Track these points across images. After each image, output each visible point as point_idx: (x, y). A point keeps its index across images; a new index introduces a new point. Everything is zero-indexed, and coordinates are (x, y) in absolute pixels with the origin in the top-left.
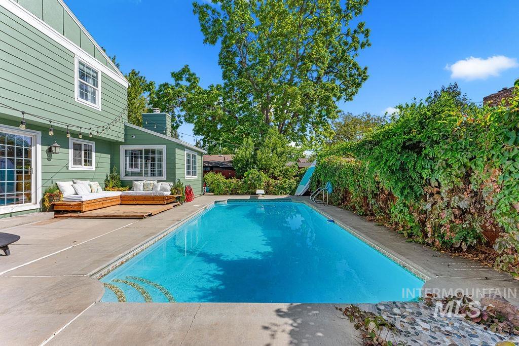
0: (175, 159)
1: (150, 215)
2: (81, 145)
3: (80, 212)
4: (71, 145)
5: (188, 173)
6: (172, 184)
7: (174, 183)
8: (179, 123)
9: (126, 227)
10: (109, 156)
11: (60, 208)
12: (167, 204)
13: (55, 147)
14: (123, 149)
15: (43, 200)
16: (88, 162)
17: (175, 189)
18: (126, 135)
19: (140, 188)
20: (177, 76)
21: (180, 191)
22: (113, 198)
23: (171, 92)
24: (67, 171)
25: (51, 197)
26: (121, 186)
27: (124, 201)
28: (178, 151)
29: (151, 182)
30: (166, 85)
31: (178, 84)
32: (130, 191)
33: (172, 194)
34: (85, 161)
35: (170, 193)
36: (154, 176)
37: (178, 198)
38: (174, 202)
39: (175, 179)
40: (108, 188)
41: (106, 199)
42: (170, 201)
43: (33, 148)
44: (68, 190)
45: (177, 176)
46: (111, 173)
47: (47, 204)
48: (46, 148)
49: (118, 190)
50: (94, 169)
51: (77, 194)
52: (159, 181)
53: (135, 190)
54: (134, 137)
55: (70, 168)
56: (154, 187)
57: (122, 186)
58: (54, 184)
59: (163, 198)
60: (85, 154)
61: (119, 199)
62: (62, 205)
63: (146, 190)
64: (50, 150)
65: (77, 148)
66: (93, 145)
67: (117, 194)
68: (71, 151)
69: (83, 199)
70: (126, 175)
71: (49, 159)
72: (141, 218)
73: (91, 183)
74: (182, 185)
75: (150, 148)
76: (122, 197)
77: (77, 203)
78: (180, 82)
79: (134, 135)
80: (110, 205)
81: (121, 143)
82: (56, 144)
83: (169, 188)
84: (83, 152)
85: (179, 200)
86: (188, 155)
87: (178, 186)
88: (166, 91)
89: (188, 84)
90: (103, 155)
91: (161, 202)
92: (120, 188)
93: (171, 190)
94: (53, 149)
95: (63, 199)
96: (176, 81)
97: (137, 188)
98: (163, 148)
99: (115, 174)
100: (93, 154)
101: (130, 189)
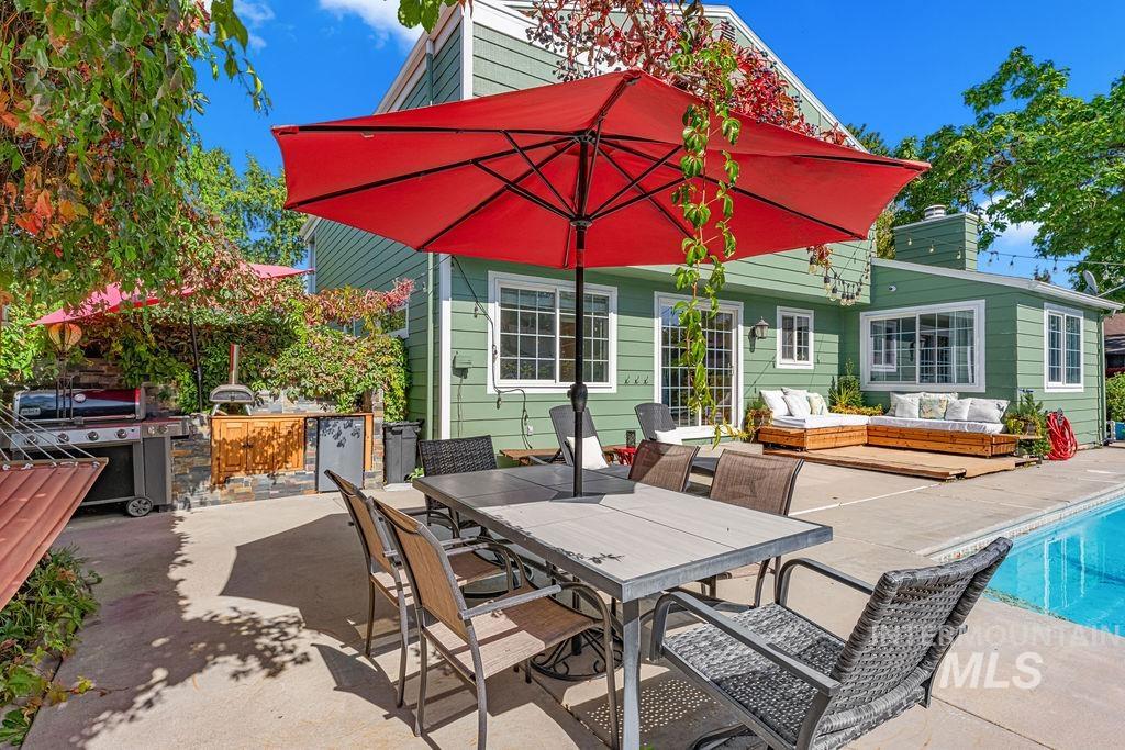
0: (1015, 334)
1: (961, 476)
2: (792, 319)
3: (802, 449)
4: (779, 321)
5: (1054, 375)
6: (1004, 404)
7: (1013, 402)
8: (992, 230)
9: (919, 492)
10: (836, 338)
11: (769, 439)
12: (994, 456)
13: (762, 326)
14: (866, 320)
15: (746, 422)
16: (803, 353)
17: (1019, 417)
18: (873, 287)
19: (911, 408)
20: (984, 96)
21: (1034, 424)
22: (853, 429)
23: (968, 146)
24: (774, 371)
25: (758, 416)
26: (864, 404)
27: (874, 436)
28: (1023, 312)
29: (942, 396)
30: (946, 135)
31: (989, 116)
32: (884, 417)
33: (1007, 431)
34: (799, 351)
35: (1000, 427)
36: (946, 381)
37: (1028, 444)
38: (1011, 454)
39: (1014, 388)
40: (839, 408)
41: (842, 429)
42: (1003, 449)
43: (734, 331)
44: (778, 405)
45: (1022, 382)
46: (840, 375)
47: (752, 429)
48: (749, 329)
49: (859, 413)
50: (812, 367)
51: (791, 415)
52: (962, 395)
53: (897, 414)
54: (894, 289)
55: (778, 366)
56: (950, 410)
57: (866, 404)
58: (757, 395)
59: (984, 438)
60: (799, 334)
61: (865, 432)
62: (771, 432)
63: (929, 415)
64: (753, 335)
65: (788, 325)
66: (809, 315)
67: (859, 420)
68: (779, 332)
69: (807, 426)
70: (872, 379)
71: (752, 350)
72: (941, 478)
73: (809, 394)
74: (1038, 408)
75: (936, 312)
76: (870, 430)
77: (798, 431)
78: (992, 109)
79: (894, 284)
80: (848, 442)
81: (864, 307)
82: (763, 322)
83: (996, 414)
84: (796, 333)
85: (1030, 451)
86: (1054, 321)
87: (1025, 410)
88: (951, 150)
89: (1022, 104)
90: (827, 337)
91: (977, 450)
92: (864, 409)
93: (1002, 420)
94: (758, 332)
95: (773, 423)
96: (978, 110)
97: (903, 409)
98: (978, 308)
99: (851, 377)
100: (811, 335)
101: (885, 412)
